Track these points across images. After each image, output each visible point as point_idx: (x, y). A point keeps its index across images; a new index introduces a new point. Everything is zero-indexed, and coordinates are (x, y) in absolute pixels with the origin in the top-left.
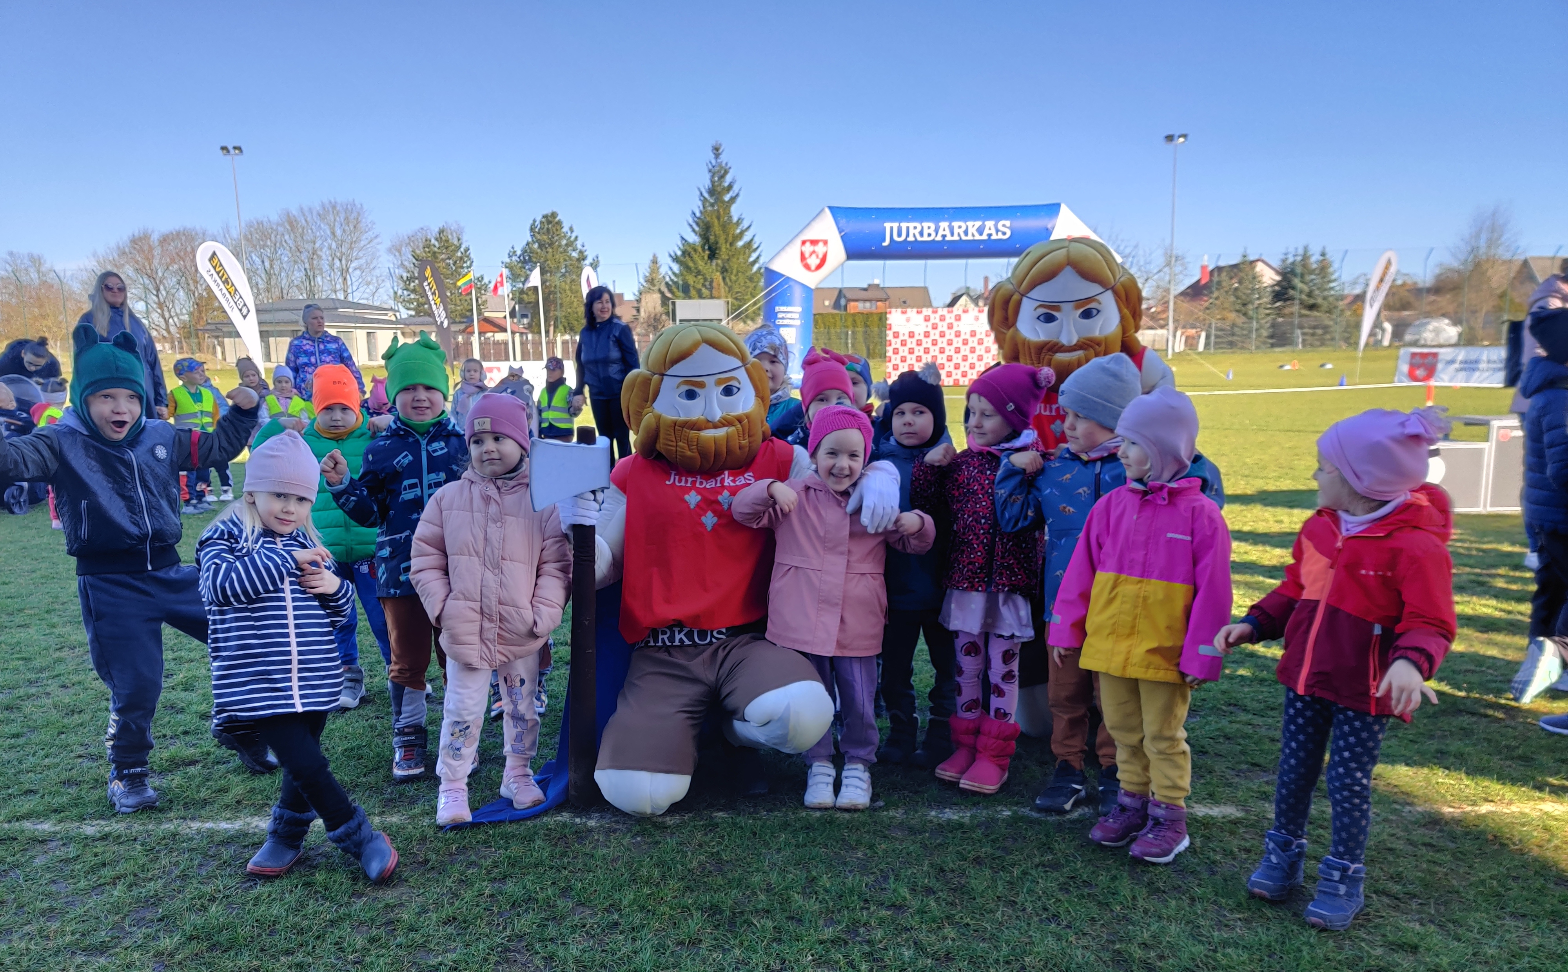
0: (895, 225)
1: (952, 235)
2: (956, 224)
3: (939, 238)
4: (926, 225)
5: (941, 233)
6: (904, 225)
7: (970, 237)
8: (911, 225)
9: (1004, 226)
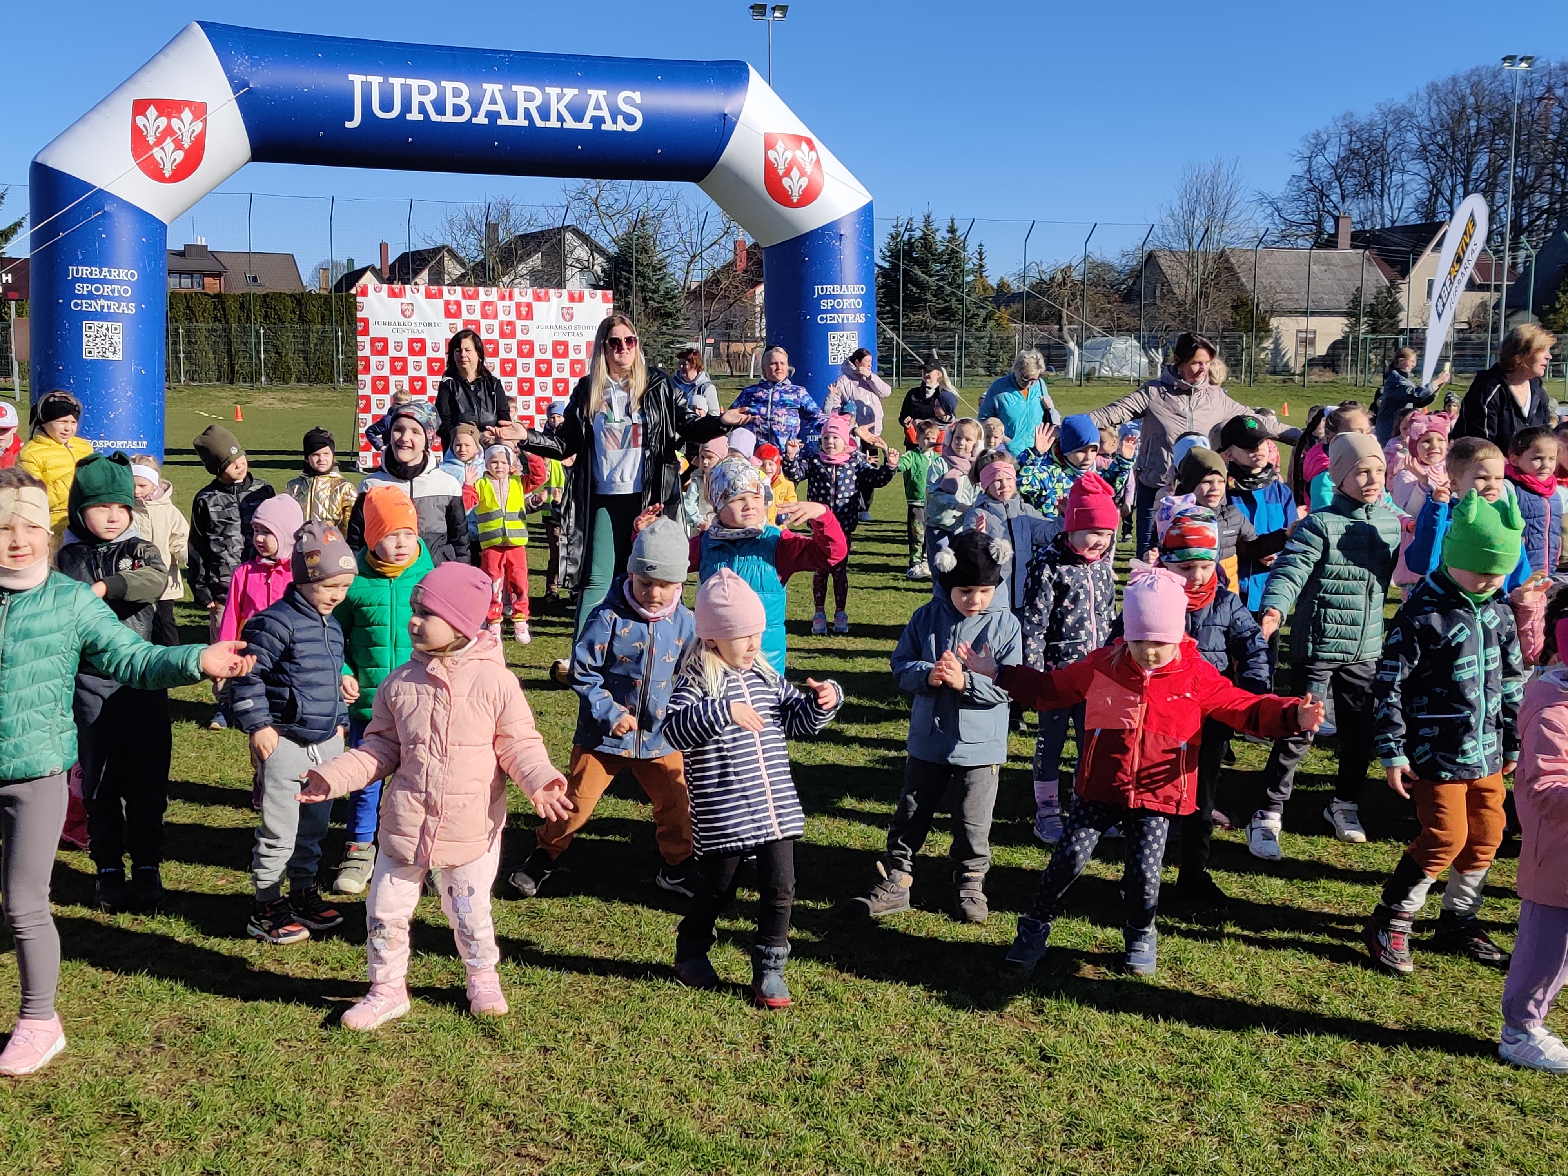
0: (376, 81)
1: (513, 115)
2: (520, 90)
3: (481, 119)
4: (449, 85)
5: (486, 107)
6: (397, 82)
7: (553, 123)
8: (415, 83)
9: (629, 101)
